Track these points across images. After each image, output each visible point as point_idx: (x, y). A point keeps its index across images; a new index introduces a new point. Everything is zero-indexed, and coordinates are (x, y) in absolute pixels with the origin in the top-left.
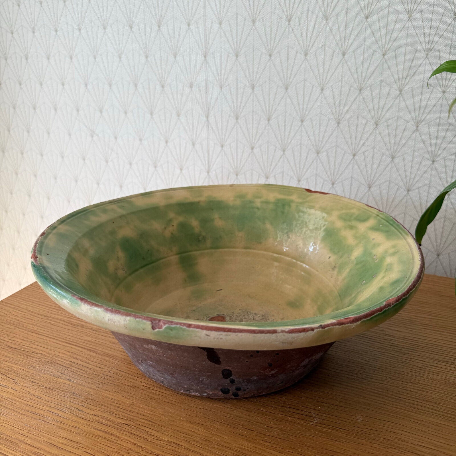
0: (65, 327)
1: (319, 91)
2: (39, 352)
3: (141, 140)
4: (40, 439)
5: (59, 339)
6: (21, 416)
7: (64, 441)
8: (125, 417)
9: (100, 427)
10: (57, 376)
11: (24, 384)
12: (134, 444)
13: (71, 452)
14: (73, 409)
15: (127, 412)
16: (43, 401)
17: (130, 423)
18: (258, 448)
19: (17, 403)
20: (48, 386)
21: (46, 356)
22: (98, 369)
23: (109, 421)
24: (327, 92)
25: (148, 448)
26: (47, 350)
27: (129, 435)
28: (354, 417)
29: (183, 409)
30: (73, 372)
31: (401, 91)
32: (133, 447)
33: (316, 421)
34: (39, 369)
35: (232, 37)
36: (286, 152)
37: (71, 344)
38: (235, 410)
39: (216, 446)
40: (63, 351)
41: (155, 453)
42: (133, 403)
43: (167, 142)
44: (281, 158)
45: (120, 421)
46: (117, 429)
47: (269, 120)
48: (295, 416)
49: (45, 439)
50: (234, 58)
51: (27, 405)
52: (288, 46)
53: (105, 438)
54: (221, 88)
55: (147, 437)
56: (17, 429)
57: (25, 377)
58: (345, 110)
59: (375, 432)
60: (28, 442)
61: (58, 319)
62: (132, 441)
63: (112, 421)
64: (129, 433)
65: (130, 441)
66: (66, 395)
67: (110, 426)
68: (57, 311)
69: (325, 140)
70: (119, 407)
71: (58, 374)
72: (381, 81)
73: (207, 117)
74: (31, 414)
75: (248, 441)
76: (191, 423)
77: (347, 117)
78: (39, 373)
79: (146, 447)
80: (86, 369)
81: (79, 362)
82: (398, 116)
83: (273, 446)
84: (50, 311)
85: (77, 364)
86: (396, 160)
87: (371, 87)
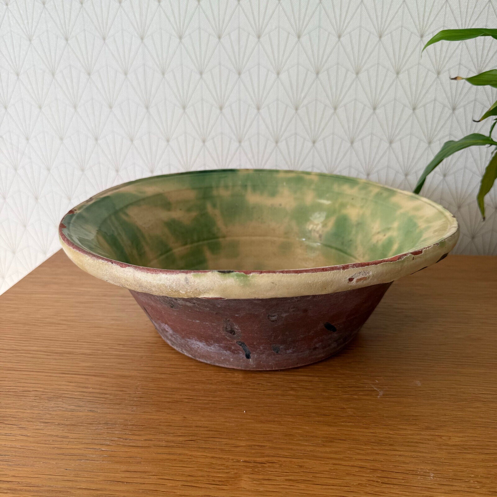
0: (49, 357)
1: (274, 76)
2: (31, 389)
3: (61, 139)
4: (95, 479)
5: (49, 371)
6: (54, 462)
7: (128, 475)
8: (184, 433)
9: (163, 450)
10: (72, 411)
11: (34, 427)
12: (213, 457)
13: (144, 483)
14: (116, 439)
15: (183, 428)
16: (71, 440)
17: (194, 438)
18: (343, 430)
19: (39, 449)
20: (68, 423)
21: (43, 392)
22: (121, 393)
23: (167, 442)
24: (283, 76)
25: (231, 457)
26: (42, 386)
27: (201, 450)
28: (412, 383)
29: (245, 411)
30: (90, 402)
31: (357, 73)
32: (214, 461)
33: (381, 393)
34: (44, 407)
35: (174, 17)
36: (242, 144)
37: (68, 374)
38: (299, 400)
39: (301, 438)
40: (64, 383)
41: (242, 461)
42: (185, 417)
43: (96, 139)
44: (237, 150)
45: (181, 439)
46: (182, 447)
47: (221, 108)
48: (360, 394)
49: (101, 478)
50: (178, 40)
51: (54, 448)
52: (239, 28)
53: (175, 460)
54: (163, 74)
55: (223, 447)
56: (59, 477)
57: (31, 420)
58: (303, 95)
59: (439, 392)
60: (81, 487)
61: (33, 351)
62: (208, 455)
63: (173, 442)
64: (199, 448)
65: (206, 456)
66: (97, 427)
67: (173, 447)
68: (27, 342)
69: (283, 128)
70: (170, 426)
71: (72, 407)
72: (338, 64)
73: (147, 108)
74: (65, 456)
75: (330, 426)
76: (261, 422)
77: (305, 102)
78: (47, 412)
79: (227, 457)
80: (106, 396)
81: (91, 390)
82: (356, 100)
83: (356, 424)
84: (17, 344)
85: (90, 393)
86: (355, 144)
87: (328, 70)
